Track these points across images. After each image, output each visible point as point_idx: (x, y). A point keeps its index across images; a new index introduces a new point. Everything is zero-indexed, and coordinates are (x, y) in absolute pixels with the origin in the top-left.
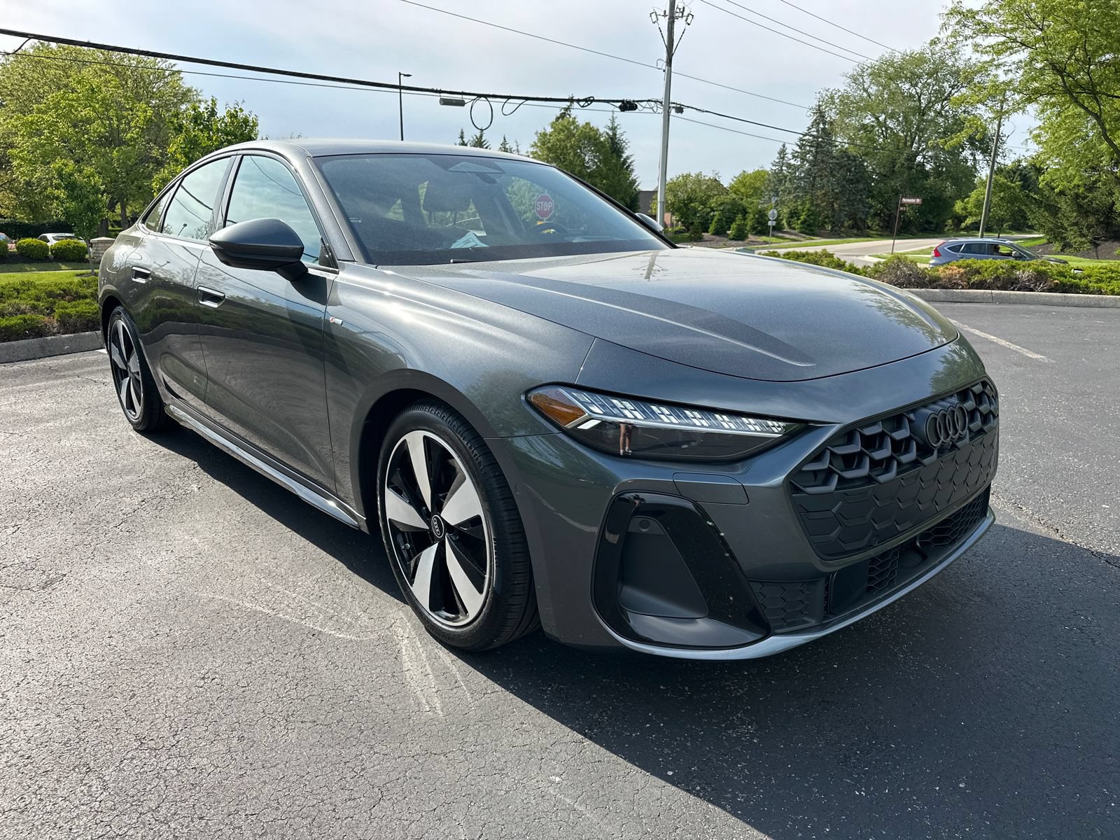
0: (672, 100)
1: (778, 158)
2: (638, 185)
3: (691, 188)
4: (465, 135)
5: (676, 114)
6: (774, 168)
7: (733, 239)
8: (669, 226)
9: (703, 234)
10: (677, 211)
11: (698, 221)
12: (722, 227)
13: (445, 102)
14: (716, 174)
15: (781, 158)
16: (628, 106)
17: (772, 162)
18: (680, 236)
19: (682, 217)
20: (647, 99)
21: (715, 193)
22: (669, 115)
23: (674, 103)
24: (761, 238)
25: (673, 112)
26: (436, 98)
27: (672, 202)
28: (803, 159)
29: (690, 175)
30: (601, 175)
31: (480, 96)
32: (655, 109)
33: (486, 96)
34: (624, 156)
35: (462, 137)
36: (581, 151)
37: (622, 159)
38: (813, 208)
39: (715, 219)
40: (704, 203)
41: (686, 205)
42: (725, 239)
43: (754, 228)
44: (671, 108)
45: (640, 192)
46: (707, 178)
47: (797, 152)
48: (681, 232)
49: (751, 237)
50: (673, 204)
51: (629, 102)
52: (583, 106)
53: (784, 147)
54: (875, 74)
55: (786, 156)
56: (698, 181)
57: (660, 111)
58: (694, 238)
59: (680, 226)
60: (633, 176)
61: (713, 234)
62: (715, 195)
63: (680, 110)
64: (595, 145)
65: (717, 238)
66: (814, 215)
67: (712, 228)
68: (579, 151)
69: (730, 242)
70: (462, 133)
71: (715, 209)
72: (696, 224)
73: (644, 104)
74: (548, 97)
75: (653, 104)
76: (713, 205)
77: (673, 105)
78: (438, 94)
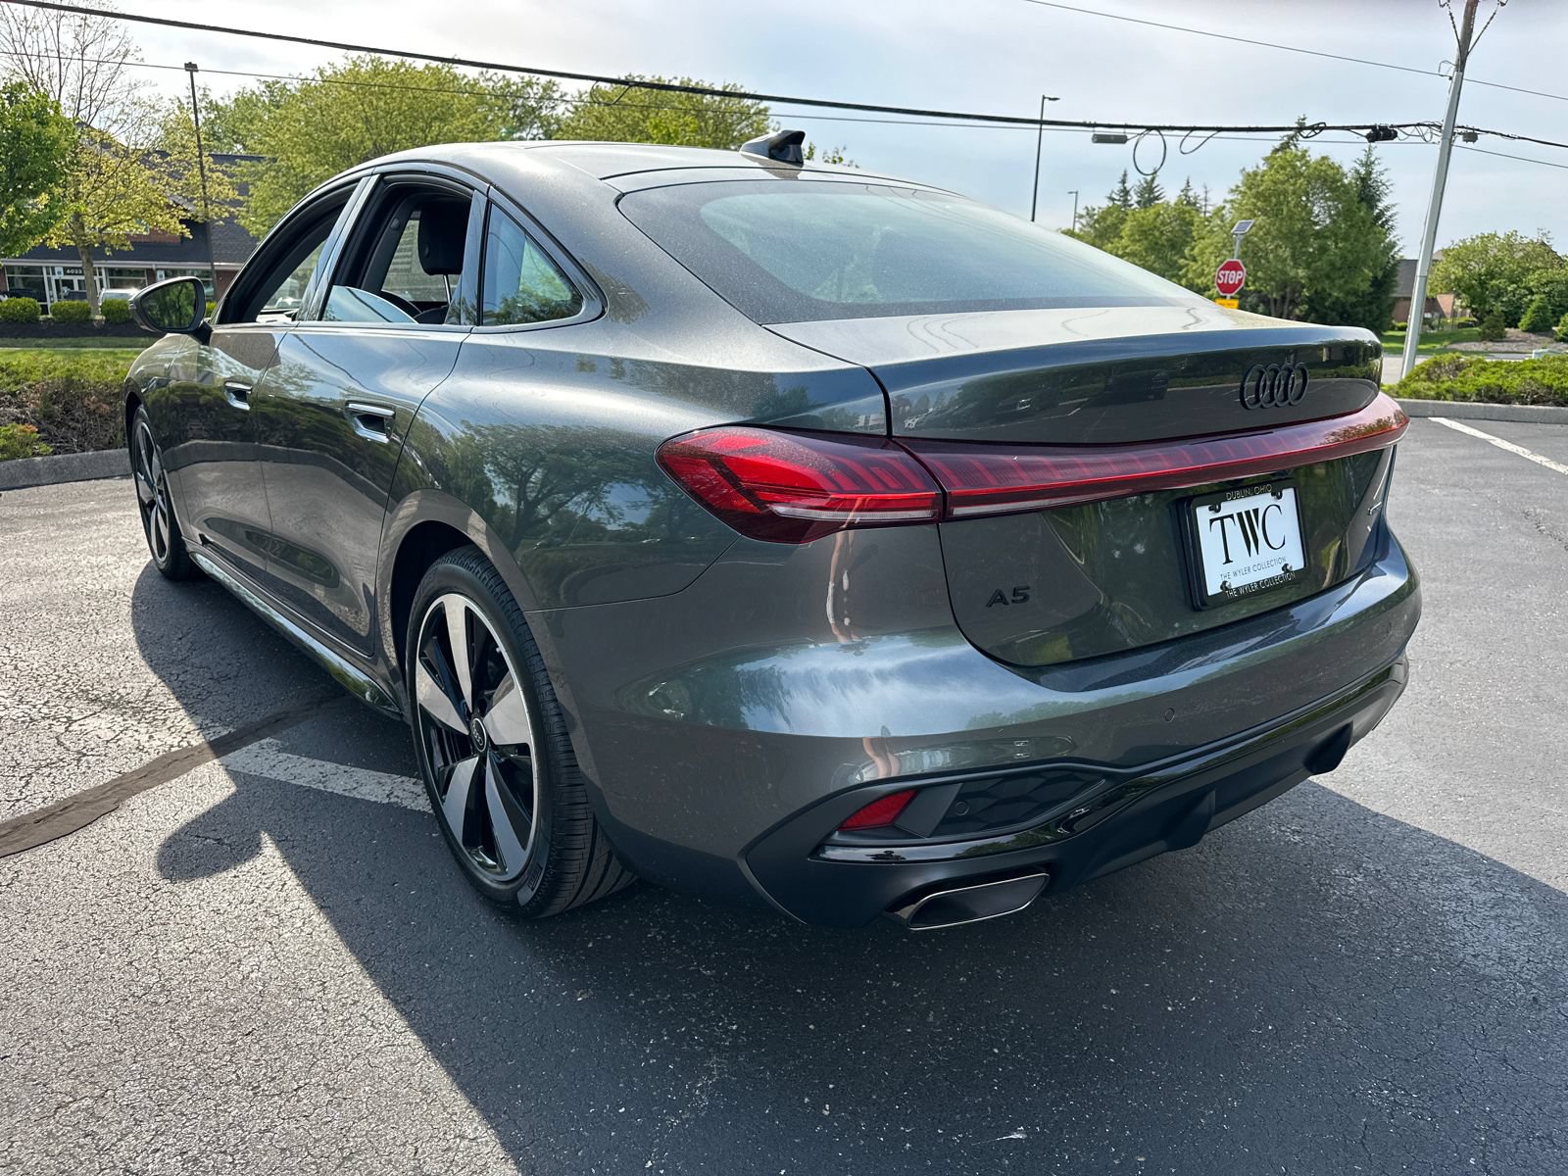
0: (1458, 122)
2: (1399, 251)
3: (1495, 256)
4: (1129, 178)
5: (1465, 144)
7: (1562, 340)
8: (1448, 316)
9: (1507, 329)
10: (1464, 291)
11: (1501, 309)
12: (1544, 320)
13: (1100, 139)
14: (1544, 234)
16: (1381, 134)
18: (1465, 331)
19: (1472, 302)
20: (1415, 123)
21: (1540, 264)
22: (1451, 145)
23: (1463, 127)
25: (1459, 140)
26: (1088, 134)
27: (1456, 278)
29: (1495, 235)
30: (1336, 235)
31: (1149, 128)
32: (1428, 137)
33: (1158, 129)
34: (1381, 206)
35: (1123, 182)
36: (1308, 199)
37: (1377, 211)
39: (1533, 306)
40: (1515, 281)
41: (1482, 284)
42: (1548, 339)
44: (1454, 133)
45: (1402, 261)
46: (1526, 241)
48: (1471, 326)
50: (1458, 280)
51: (1383, 128)
52: (1307, 137)
56: (1509, 246)
57: (1436, 139)
58: (1489, 335)
59: (1468, 316)
60: (1391, 238)
61: (1527, 331)
62: (1538, 268)
63: (1471, 136)
64: (1331, 190)
65: (1533, 337)
67: (1525, 321)
68: (1304, 199)
69: (1555, 344)
70: (1125, 175)
71: (1534, 290)
72: (1495, 313)
73: (1408, 130)
74: (1253, 126)
75: (1424, 129)
76: (1532, 284)
77: (1460, 130)
78: (1091, 129)
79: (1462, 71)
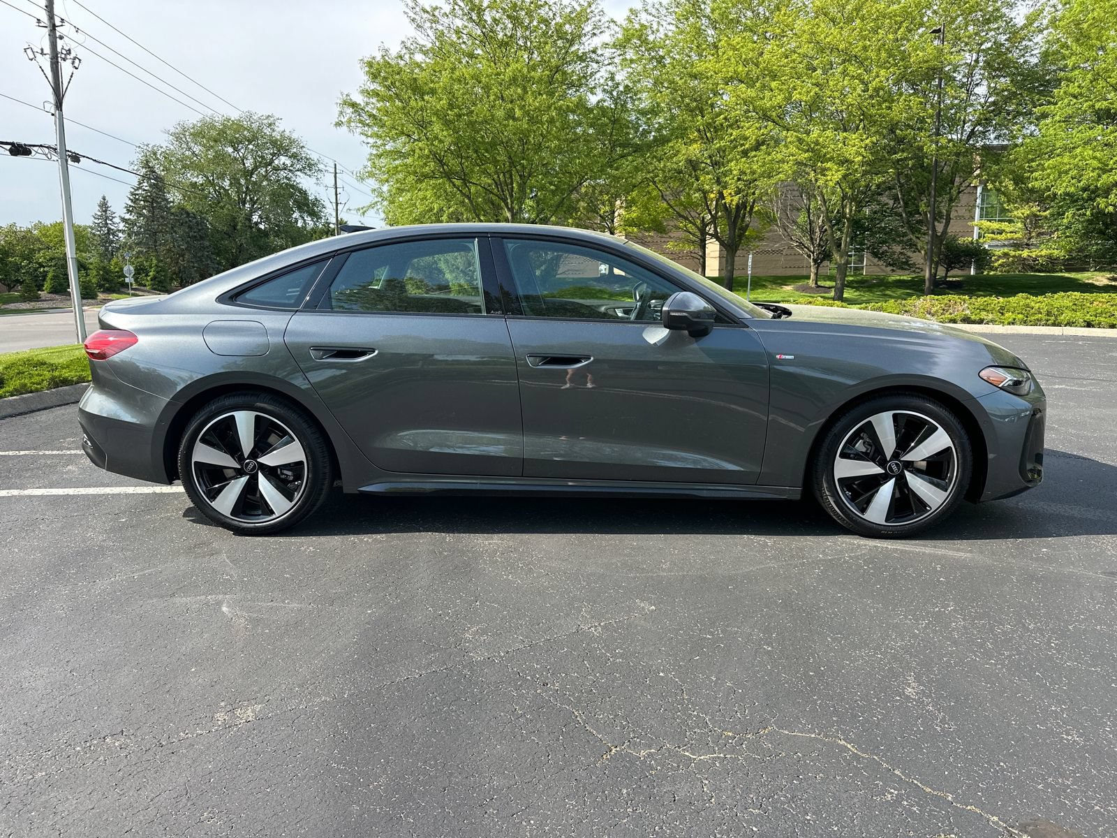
0: (67, 147)
1: (99, 211)
5: (74, 164)
6: (96, 221)
11: (26, 278)
15: (104, 211)
16: (19, 150)
17: (94, 214)
20: (40, 144)
22: (66, 165)
23: (70, 151)
24: (112, 295)
25: (70, 161)
28: (140, 215)
32: (50, 156)
38: (161, 264)
39: (50, 276)
40: (28, 257)
43: (101, 286)
44: (67, 156)
47: (130, 206)
49: (101, 296)
51: (20, 146)
53: (104, 199)
54: (198, 134)
55: (109, 209)
57: (56, 159)
58: (29, 297)
63: (76, 159)
66: (164, 271)
67: (47, 285)
72: (23, 282)
73: (37, 149)
75: (46, 150)
76: (40, 260)
77: (69, 153)
79: (61, 110)
